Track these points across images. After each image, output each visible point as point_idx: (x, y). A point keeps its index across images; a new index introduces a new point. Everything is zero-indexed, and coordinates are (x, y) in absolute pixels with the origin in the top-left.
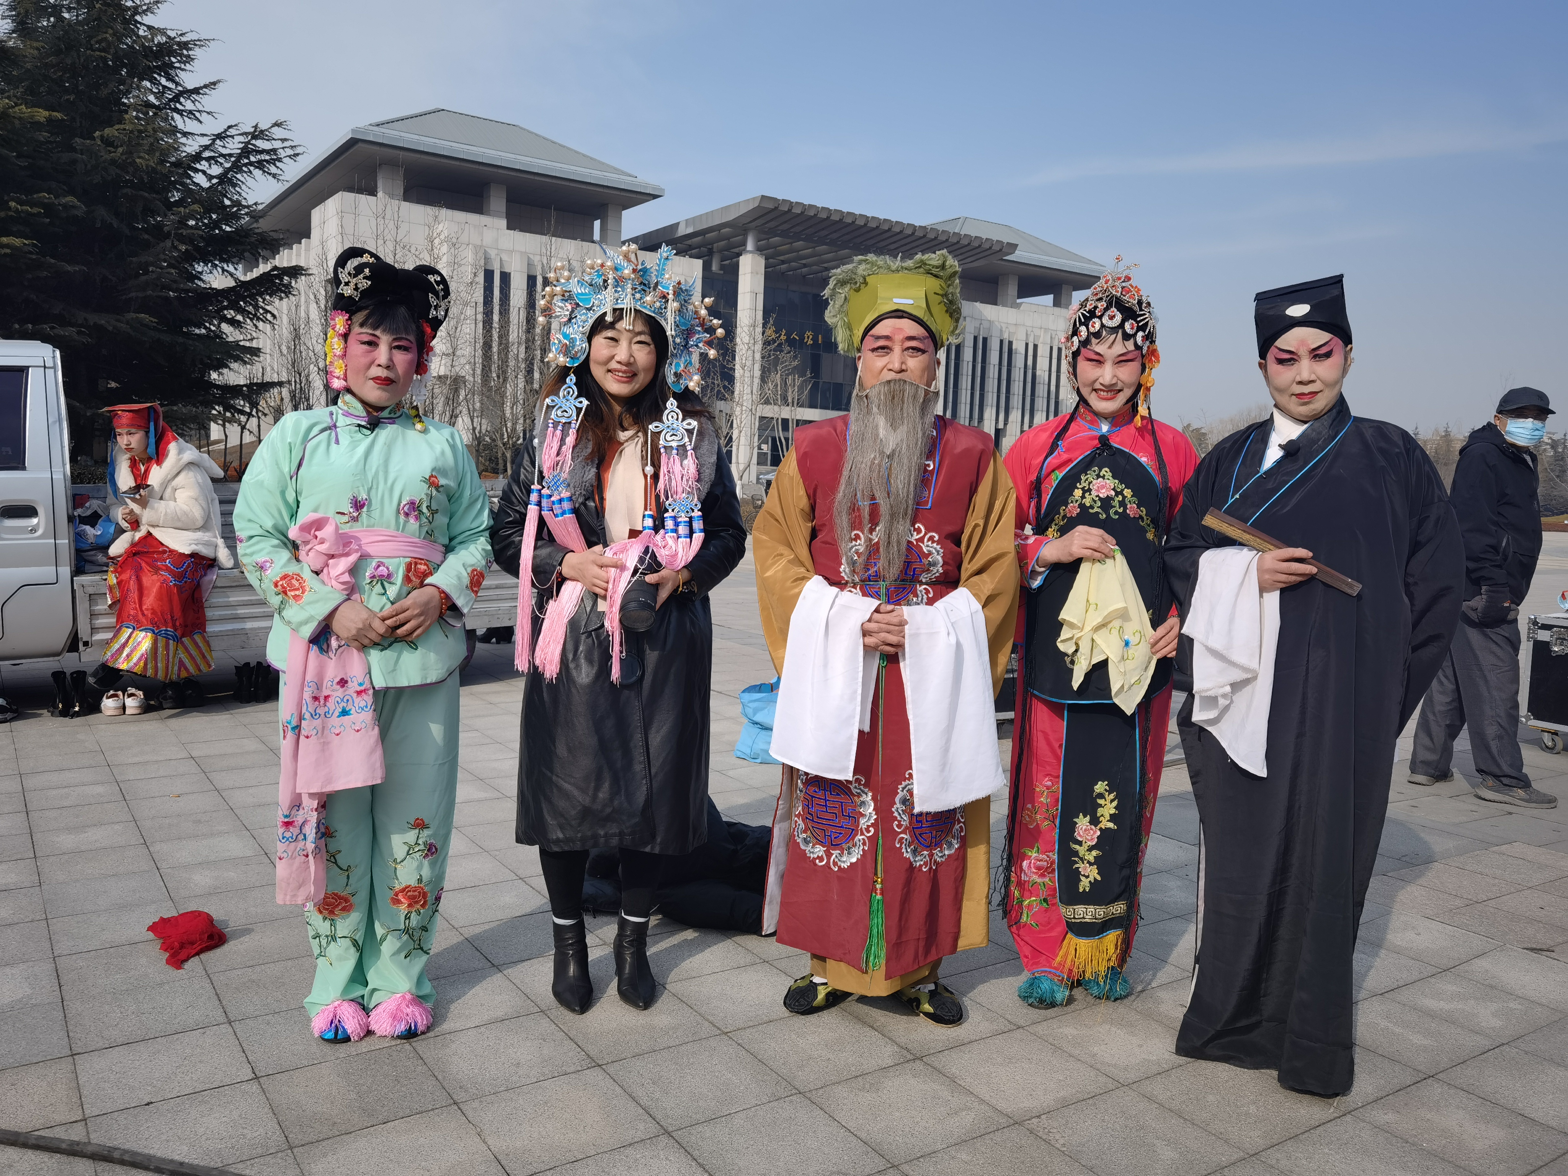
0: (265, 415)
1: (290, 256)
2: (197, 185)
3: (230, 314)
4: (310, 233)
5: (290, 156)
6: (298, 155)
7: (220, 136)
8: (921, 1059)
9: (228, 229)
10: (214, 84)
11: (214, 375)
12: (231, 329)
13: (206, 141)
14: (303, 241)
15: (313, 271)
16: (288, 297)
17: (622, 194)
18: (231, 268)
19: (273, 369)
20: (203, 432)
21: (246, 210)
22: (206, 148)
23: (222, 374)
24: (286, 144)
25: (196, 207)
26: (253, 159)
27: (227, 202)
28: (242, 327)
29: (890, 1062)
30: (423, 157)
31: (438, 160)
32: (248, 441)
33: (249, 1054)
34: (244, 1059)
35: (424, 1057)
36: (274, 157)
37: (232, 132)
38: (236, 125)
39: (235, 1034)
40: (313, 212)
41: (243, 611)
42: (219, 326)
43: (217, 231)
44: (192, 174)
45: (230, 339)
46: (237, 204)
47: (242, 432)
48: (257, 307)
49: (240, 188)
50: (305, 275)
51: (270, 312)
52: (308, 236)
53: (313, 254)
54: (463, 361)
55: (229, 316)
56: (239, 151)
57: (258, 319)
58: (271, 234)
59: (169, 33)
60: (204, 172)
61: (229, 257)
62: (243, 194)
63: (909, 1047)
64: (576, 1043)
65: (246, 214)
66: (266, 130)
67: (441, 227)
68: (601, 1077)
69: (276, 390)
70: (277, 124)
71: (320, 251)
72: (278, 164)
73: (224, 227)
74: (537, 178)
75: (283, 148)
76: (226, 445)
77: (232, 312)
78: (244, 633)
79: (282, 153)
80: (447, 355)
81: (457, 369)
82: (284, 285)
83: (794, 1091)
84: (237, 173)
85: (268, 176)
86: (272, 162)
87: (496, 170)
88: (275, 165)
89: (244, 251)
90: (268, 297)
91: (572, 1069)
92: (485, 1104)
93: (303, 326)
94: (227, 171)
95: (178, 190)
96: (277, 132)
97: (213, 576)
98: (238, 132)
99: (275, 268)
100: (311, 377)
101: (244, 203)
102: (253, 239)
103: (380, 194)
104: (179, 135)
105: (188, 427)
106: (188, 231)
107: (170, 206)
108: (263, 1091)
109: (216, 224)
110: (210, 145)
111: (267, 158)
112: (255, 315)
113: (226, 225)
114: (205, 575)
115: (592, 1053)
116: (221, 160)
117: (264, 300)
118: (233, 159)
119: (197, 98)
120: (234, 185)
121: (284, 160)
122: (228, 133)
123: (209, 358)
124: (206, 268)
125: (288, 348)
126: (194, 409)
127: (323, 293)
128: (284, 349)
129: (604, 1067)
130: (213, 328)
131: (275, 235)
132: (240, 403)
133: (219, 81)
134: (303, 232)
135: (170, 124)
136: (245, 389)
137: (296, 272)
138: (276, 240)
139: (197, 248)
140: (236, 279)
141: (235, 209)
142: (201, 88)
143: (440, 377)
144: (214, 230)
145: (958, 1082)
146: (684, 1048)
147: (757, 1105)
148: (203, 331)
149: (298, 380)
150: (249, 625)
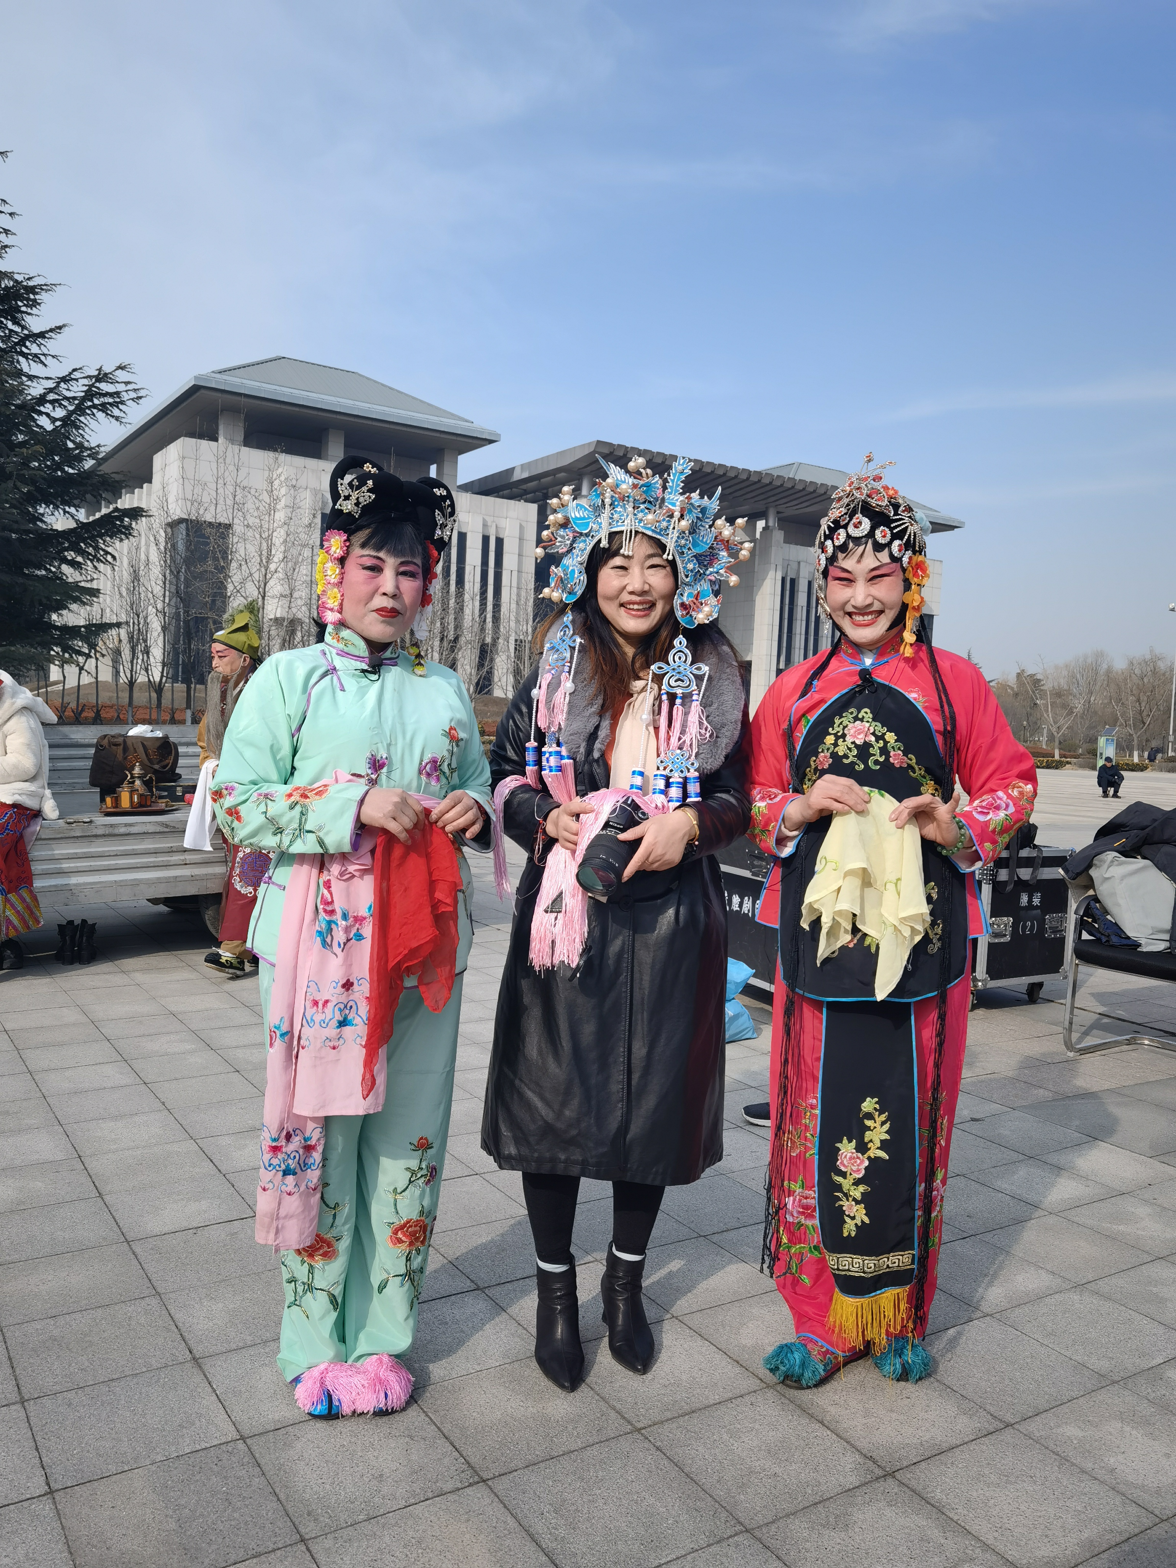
0: (103, 656)
1: (132, 500)
2: (41, 427)
3: (70, 555)
4: (152, 478)
5: (133, 399)
6: (140, 398)
7: (64, 379)
8: (892, 1474)
9: (71, 471)
10: (60, 328)
11: (54, 617)
12: (71, 570)
13: (51, 384)
14: (145, 485)
15: (154, 511)
16: (128, 538)
17: (459, 439)
18: (72, 510)
19: (112, 611)
20: (41, 673)
21: (89, 452)
22: (51, 390)
23: (61, 615)
24: (130, 387)
25: (38, 448)
26: (96, 401)
27: (70, 445)
28: (81, 569)
29: (853, 1480)
30: (264, 403)
31: (278, 406)
32: (86, 682)
33: (43, 1452)
34: (37, 1461)
35: (262, 1462)
36: (117, 399)
37: (77, 375)
38: (80, 369)
39: (28, 1421)
40: (155, 457)
41: (67, 865)
42: (59, 567)
43: (59, 473)
44: (36, 416)
45: (70, 580)
46: (80, 446)
47: (80, 673)
48: (97, 548)
49: (84, 430)
50: (146, 516)
51: (110, 554)
52: (150, 481)
53: (154, 497)
54: (300, 602)
55: (69, 558)
56: (83, 394)
57: (99, 560)
58: (113, 475)
59: (16, 277)
60: (48, 415)
61: (71, 499)
62: (86, 436)
63: (874, 1455)
64: (452, 1444)
65: (89, 456)
66: (110, 373)
67: (280, 470)
68: (488, 1501)
69: (113, 632)
70: (121, 368)
71: (161, 493)
72: (121, 406)
73: (66, 468)
74: (374, 423)
75: (126, 391)
76: (64, 686)
77: (72, 553)
78: (67, 889)
79: (125, 396)
80: (285, 596)
81: (294, 610)
82: (124, 527)
83: (739, 1528)
84: (80, 416)
85: (111, 418)
86: (116, 405)
87: (334, 416)
88: (118, 407)
89: (86, 492)
90: (108, 539)
91: (449, 1486)
92: (340, 1540)
93: (142, 568)
94: (70, 413)
95: (21, 432)
96: (121, 375)
97: (37, 827)
98: (83, 375)
99: (116, 509)
100: (149, 618)
101: (86, 444)
102: (95, 481)
103: (221, 439)
104: (24, 379)
105: (25, 668)
106: (30, 472)
107: (13, 446)
108: (59, 1514)
109: (59, 466)
110: (55, 388)
111: (111, 400)
112: (95, 556)
113: (69, 467)
114: (29, 825)
115: (472, 1460)
116: (65, 403)
117: (104, 541)
118: (77, 402)
119: (42, 342)
120: (78, 428)
121: (128, 403)
122: (72, 376)
123: (48, 598)
124: (47, 510)
125: (128, 589)
126: (33, 650)
127: (163, 534)
128: (124, 592)
129: (490, 1483)
130: (53, 569)
131: (117, 477)
132: (78, 644)
133: (64, 326)
134: (144, 476)
135: (16, 367)
136: (83, 629)
137: (136, 513)
138: (117, 482)
139: (39, 489)
140: (77, 521)
141: (77, 451)
142: (47, 332)
143: (276, 619)
144: (56, 471)
145: (948, 1513)
146: (589, 1452)
147: (694, 1551)
148: (44, 572)
149: (136, 621)
150: (74, 880)
